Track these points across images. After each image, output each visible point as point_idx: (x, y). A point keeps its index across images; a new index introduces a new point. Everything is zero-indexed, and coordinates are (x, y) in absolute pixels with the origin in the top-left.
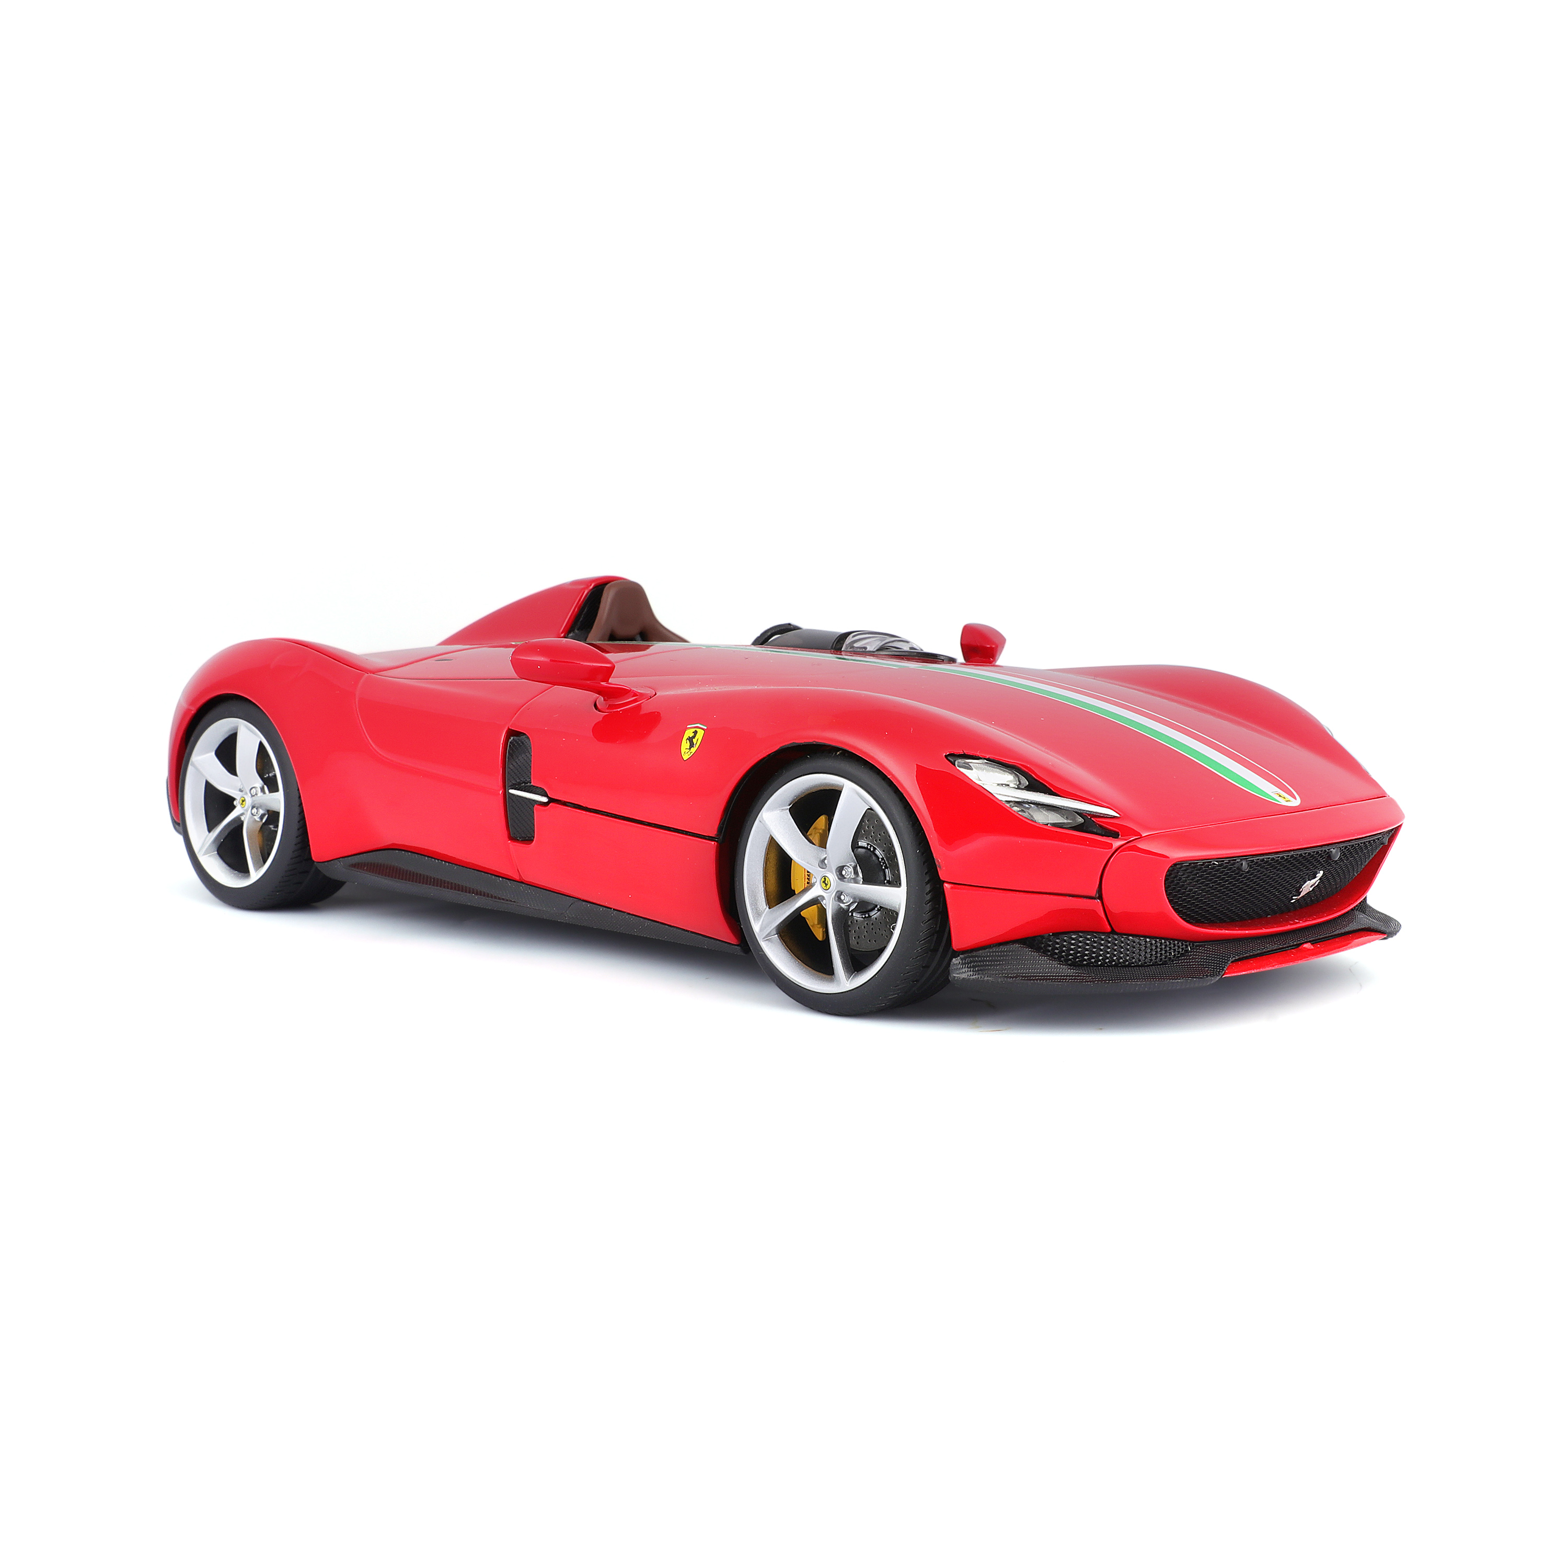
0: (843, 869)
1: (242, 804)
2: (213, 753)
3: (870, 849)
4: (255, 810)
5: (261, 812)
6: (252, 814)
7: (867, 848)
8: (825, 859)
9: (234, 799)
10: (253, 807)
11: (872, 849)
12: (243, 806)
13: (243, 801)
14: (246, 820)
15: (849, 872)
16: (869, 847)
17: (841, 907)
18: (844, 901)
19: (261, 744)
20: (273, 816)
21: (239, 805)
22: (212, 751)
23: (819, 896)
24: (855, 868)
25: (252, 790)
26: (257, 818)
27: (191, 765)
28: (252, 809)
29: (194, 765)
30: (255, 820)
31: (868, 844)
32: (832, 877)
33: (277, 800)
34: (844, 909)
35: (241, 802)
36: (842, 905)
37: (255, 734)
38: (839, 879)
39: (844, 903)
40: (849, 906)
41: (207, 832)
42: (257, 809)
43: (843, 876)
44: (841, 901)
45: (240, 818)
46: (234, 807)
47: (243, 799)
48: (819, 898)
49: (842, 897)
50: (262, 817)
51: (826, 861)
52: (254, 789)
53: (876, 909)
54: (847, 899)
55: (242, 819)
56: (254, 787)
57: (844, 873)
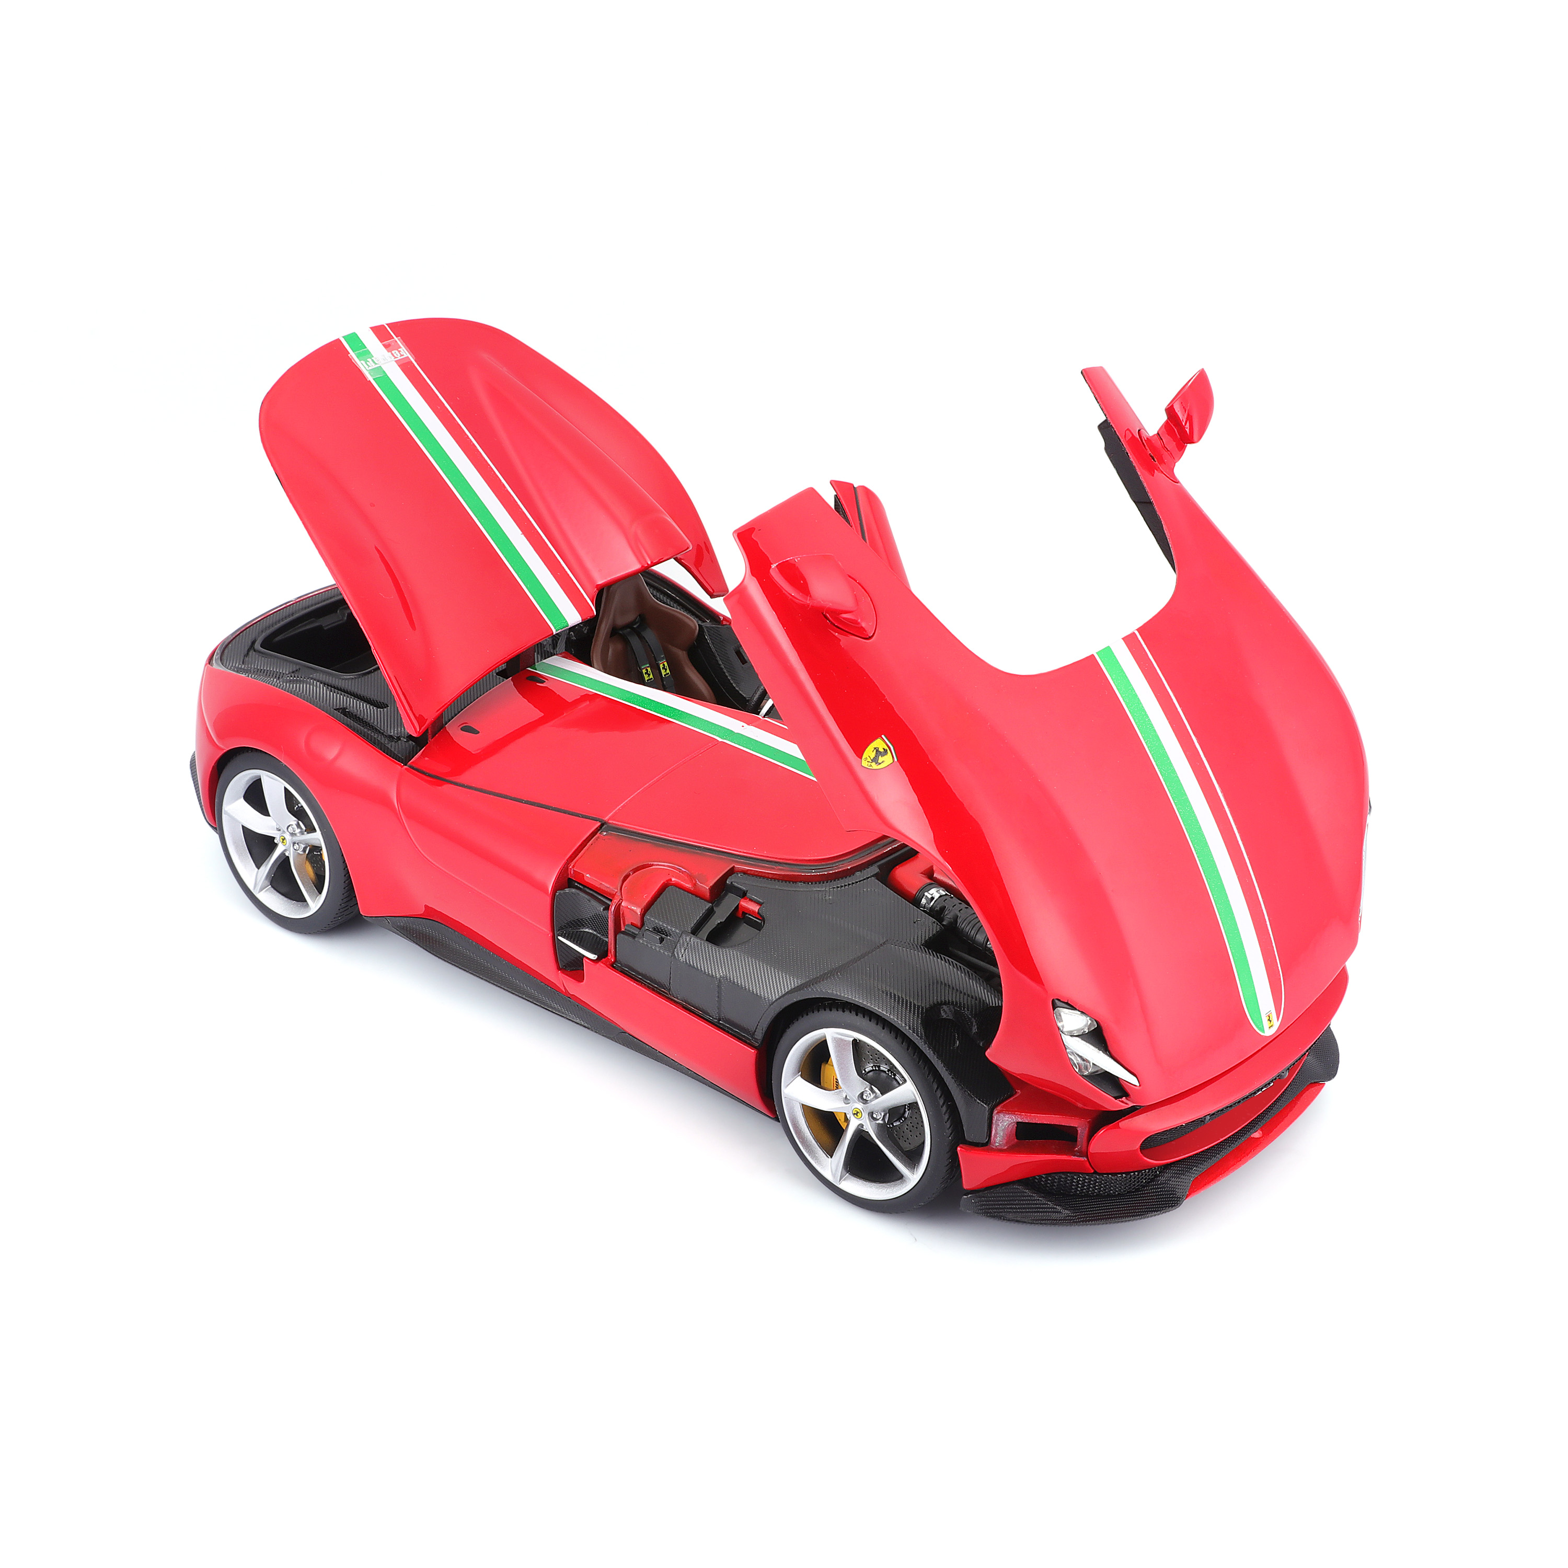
0: (863, 1095)
1: (283, 842)
2: (242, 799)
3: (876, 1069)
4: (296, 846)
5: (303, 846)
6: (295, 850)
7: (873, 1070)
8: (846, 1096)
9: (274, 838)
10: (294, 843)
11: (877, 1069)
12: (284, 844)
13: (283, 840)
14: (291, 854)
15: (868, 1096)
16: (874, 1069)
17: (879, 1124)
18: (878, 1118)
19: (286, 789)
20: (316, 849)
21: (280, 843)
22: (240, 798)
23: (858, 1126)
24: (872, 1090)
25: (289, 829)
26: (300, 852)
27: (225, 814)
28: (293, 846)
29: (227, 813)
30: (299, 854)
31: (872, 1067)
32: (859, 1106)
33: (317, 837)
34: (882, 1124)
35: (282, 840)
36: (877, 1122)
37: (276, 780)
38: (864, 1104)
39: (878, 1119)
40: (883, 1119)
41: (257, 869)
42: (298, 844)
43: (865, 1100)
44: (875, 1119)
45: (285, 854)
46: (276, 845)
47: (283, 838)
48: (859, 1127)
49: (875, 1116)
50: (304, 850)
51: (848, 1097)
52: (290, 827)
53: (907, 1110)
54: (879, 1116)
55: (287, 854)
56: (289, 826)
57: (864, 1097)
